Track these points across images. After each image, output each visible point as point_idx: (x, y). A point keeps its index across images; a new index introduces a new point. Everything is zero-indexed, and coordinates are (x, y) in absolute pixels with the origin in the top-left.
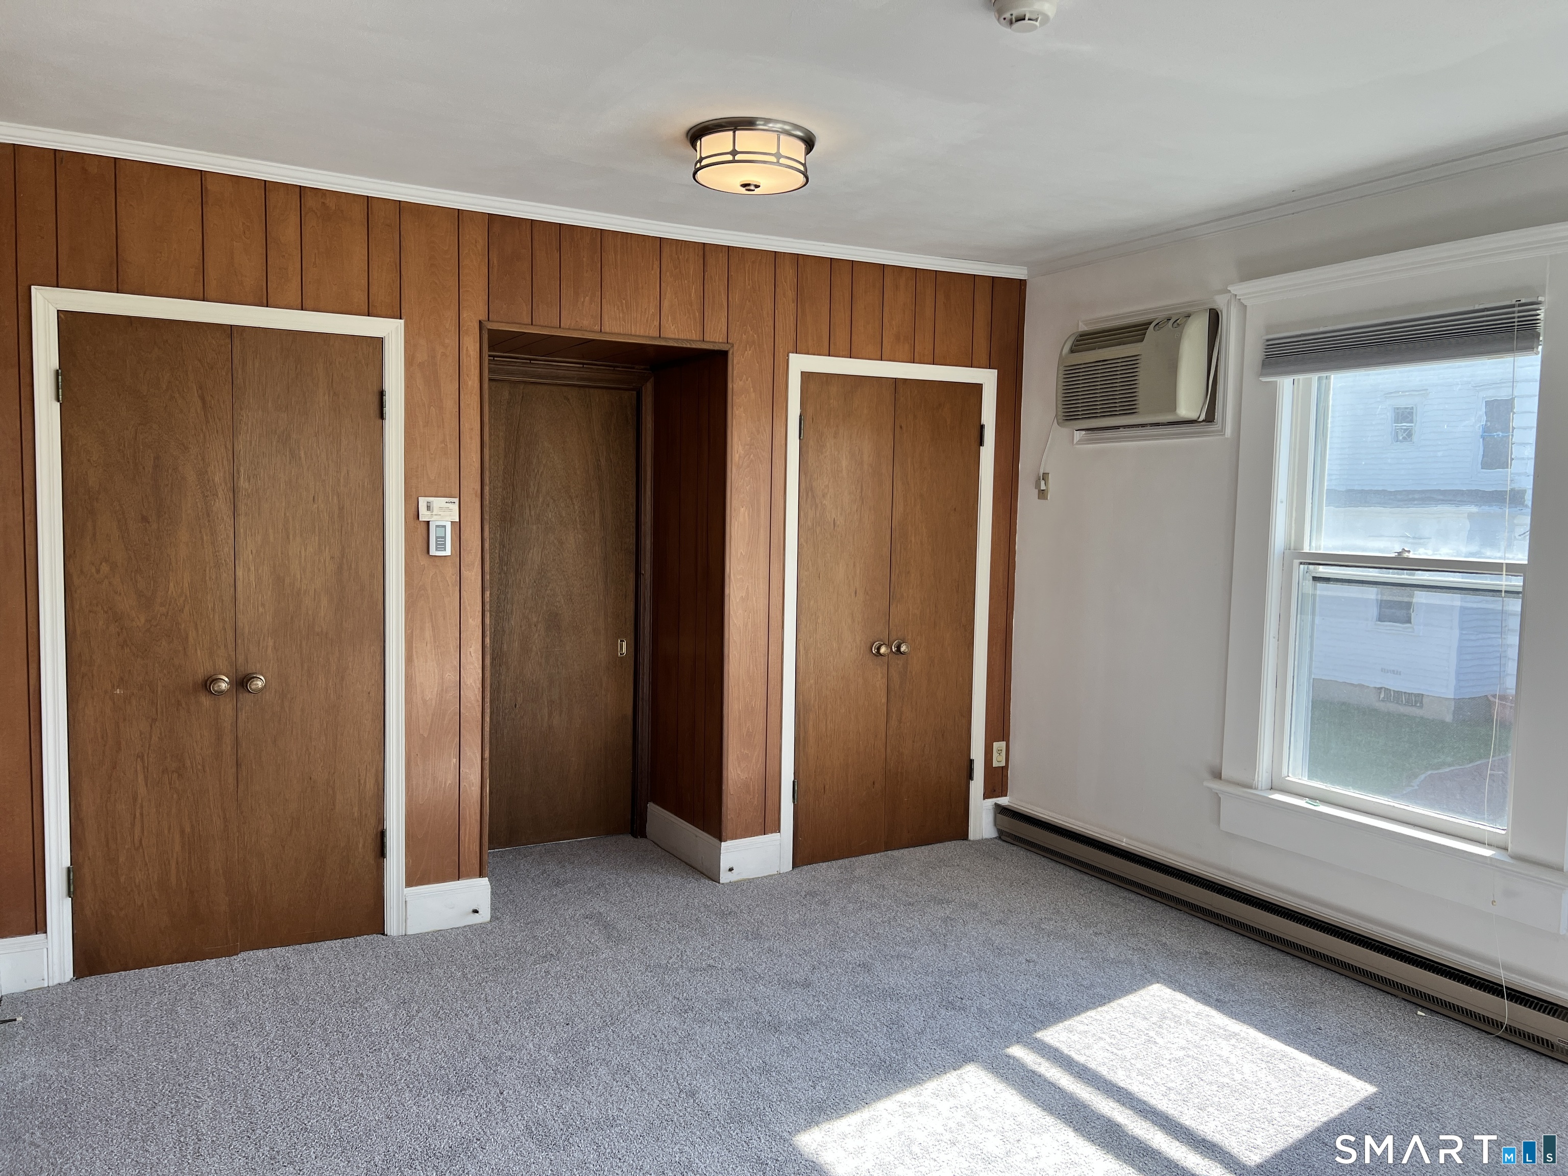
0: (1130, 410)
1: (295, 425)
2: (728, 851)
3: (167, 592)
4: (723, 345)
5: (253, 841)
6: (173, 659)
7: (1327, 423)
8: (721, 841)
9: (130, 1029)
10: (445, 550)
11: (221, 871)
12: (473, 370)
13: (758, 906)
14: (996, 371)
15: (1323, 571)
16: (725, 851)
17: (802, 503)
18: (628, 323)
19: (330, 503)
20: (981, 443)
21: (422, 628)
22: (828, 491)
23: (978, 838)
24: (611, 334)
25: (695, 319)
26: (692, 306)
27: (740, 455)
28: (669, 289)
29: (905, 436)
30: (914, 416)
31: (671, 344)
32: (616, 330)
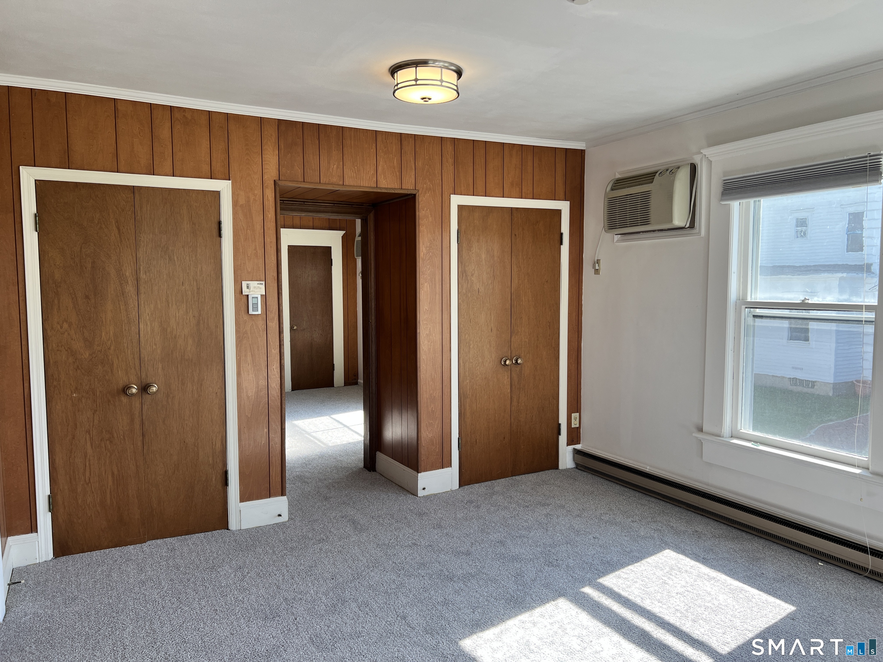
0: (646, 223)
1: (171, 242)
2: (422, 478)
3: (101, 338)
4: (413, 191)
5: (153, 478)
6: (105, 376)
7: (759, 227)
8: (418, 473)
9: (85, 586)
10: (258, 311)
11: (135, 496)
12: (271, 208)
13: (439, 509)
14: (569, 202)
15: (758, 311)
16: (420, 478)
17: (460, 279)
18: (359, 180)
19: (192, 286)
20: (561, 243)
21: (246, 356)
22: (475, 272)
23: (565, 468)
24: (349, 186)
25: (396, 176)
26: (395, 169)
27: (424, 253)
28: (381, 159)
29: (518, 240)
30: (523, 229)
31: (383, 191)
32: (352, 184)
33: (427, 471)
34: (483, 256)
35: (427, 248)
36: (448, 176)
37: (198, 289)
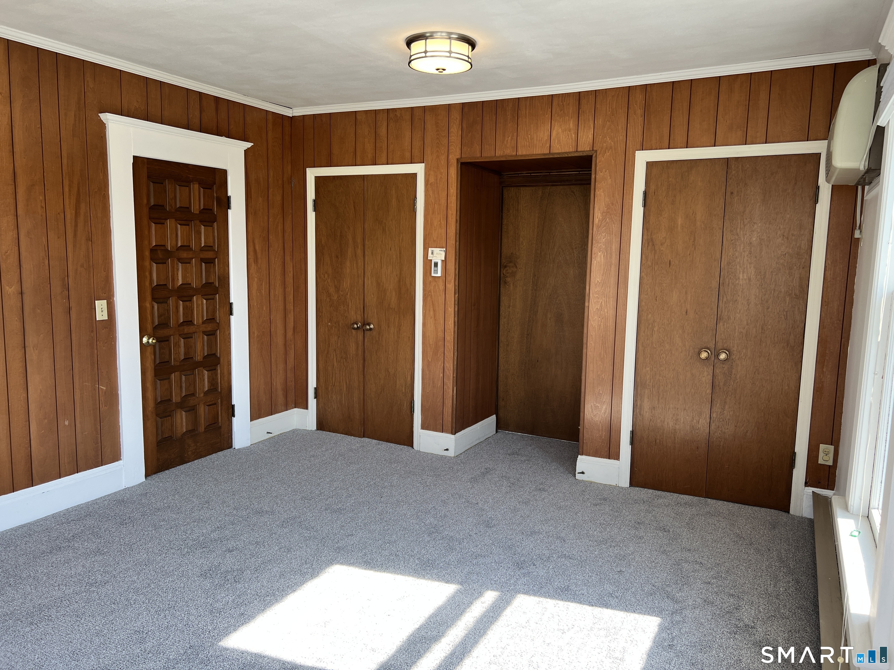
1: (385, 216)
3: (343, 286)
4: (590, 152)
6: (345, 313)
8: (579, 454)
10: (438, 273)
12: (453, 184)
16: (580, 461)
17: (644, 249)
18: (532, 148)
20: (816, 201)
21: (429, 310)
22: (665, 241)
23: (798, 515)
24: (522, 156)
25: (572, 139)
26: (570, 131)
27: (599, 219)
28: (556, 124)
29: (736, 199)
30: (746, 184)
31: (556, 156)
32: (524, 153)
33: (589, 456)
34: (680, 221)
35: (604, 214)
36: (635, 130)
37: (400, 253)
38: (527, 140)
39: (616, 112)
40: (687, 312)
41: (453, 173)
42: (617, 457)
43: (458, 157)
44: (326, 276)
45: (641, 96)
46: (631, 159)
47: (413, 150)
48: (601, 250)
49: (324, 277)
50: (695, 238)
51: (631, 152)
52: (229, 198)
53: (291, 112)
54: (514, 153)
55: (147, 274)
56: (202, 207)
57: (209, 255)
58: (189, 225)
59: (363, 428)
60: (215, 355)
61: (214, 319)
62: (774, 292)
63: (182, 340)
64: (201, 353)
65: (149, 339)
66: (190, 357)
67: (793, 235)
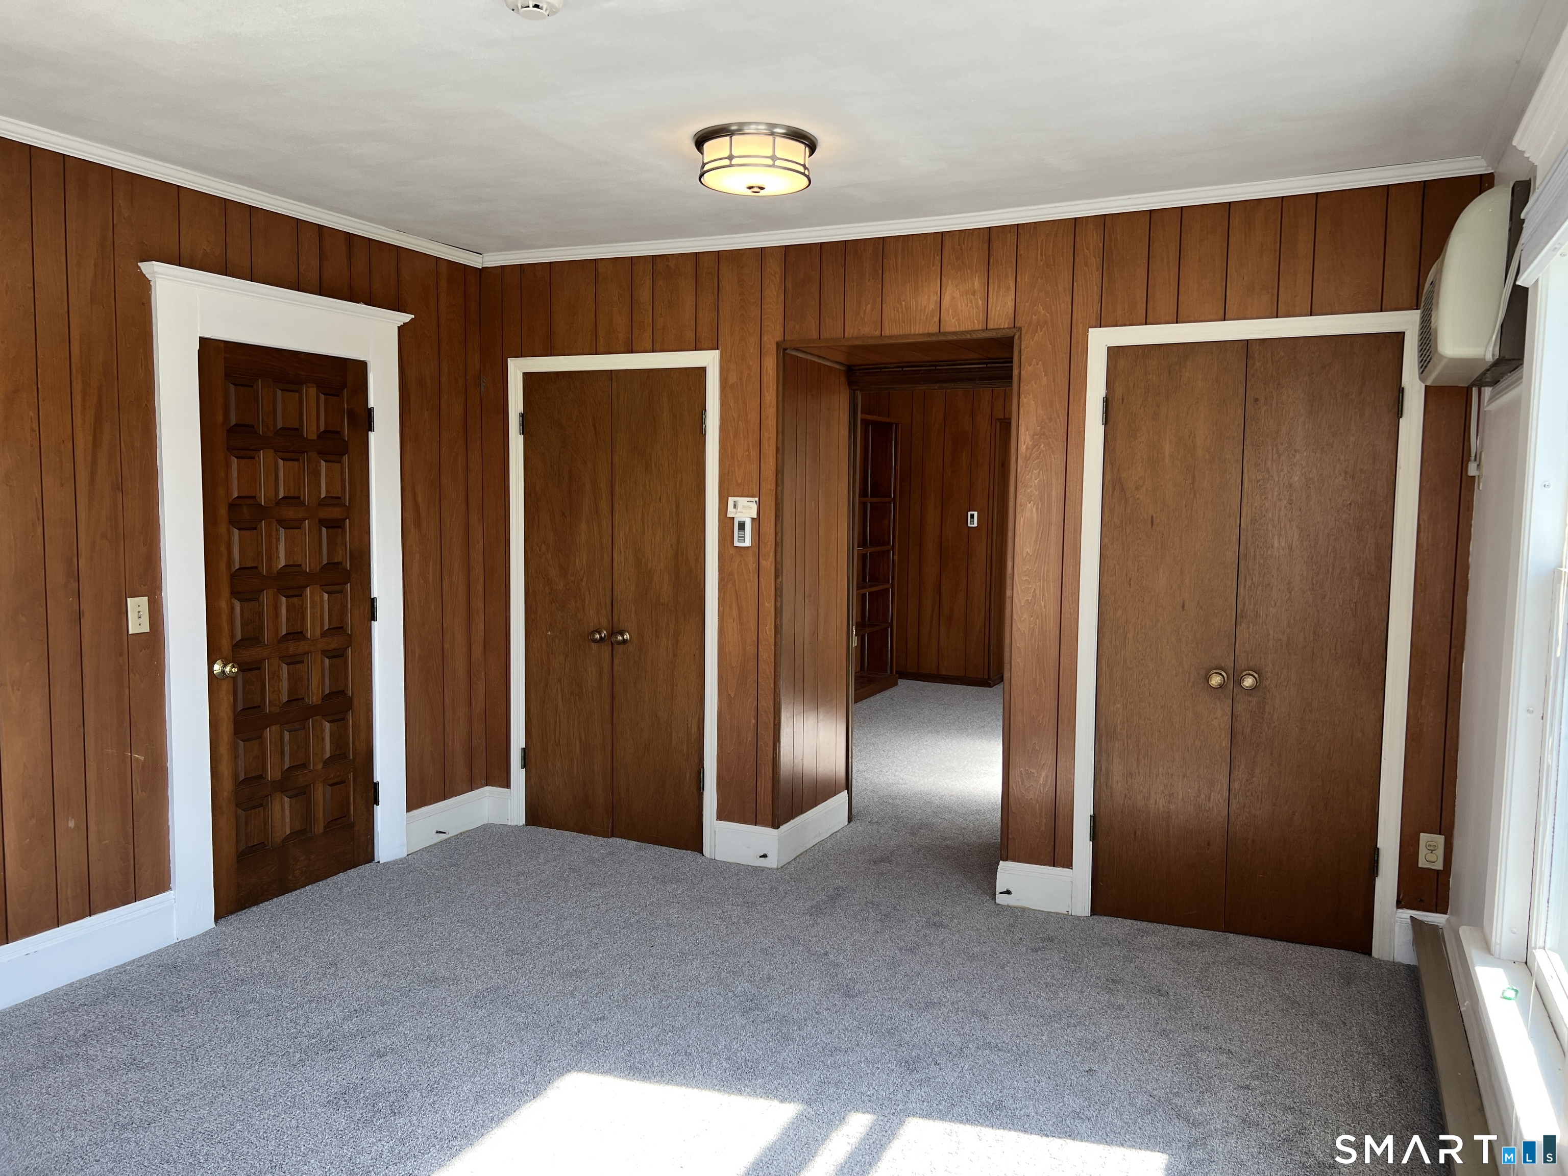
1: (649, 442)
3: (575, 566)
4: (1011, 330)
6: (577, 614)
10: (746, 542)
12: (771, 385)
14: (1417, 312)
16: (1003, 871)
17: (1106, 497)
18: (907, 324)
20: (1400, 414)
21: (730, 607)
22: (1144, 482)
23: (1386, 959)
24: (891, 337)
25: (978, 308)
26: (974, 295)
27: (1027, 446)
28: (950, 281)
29: (1263, 411)
30: (1279, 384)
31: (950, 338)
32: (895, 332)
33: (1018, 861)
34: (1167, 449)
35: (1035, 437)
36: (1087, 292)
37: (678, 507)
38: (900, 310)
39: (1054, 262)
40: (1183, 606)
41: (770, 364)
42: (1068, 863)
43: (778, 339)
44: (544, 548)
45: (1095, 235)
46: (1080, 341)
47: (699, 328)
48: (1033, 498)
49: (540, 550)
50: (1194, 477)
51: (1080, 330)
52: (370, 412)
53: (480, 260)
54: (878, 333)
55: (223, 548)
56: (322, 429)
57: (334, 513)
58: (298, 460)
59: (611, 820)
60: (343, 692)
61: (342, 628)
62: (1333, 569)
63: (285, 667)
64: (318, 690)
65: (225, 666)
66: (300, 697)
67: (1362, 471)
